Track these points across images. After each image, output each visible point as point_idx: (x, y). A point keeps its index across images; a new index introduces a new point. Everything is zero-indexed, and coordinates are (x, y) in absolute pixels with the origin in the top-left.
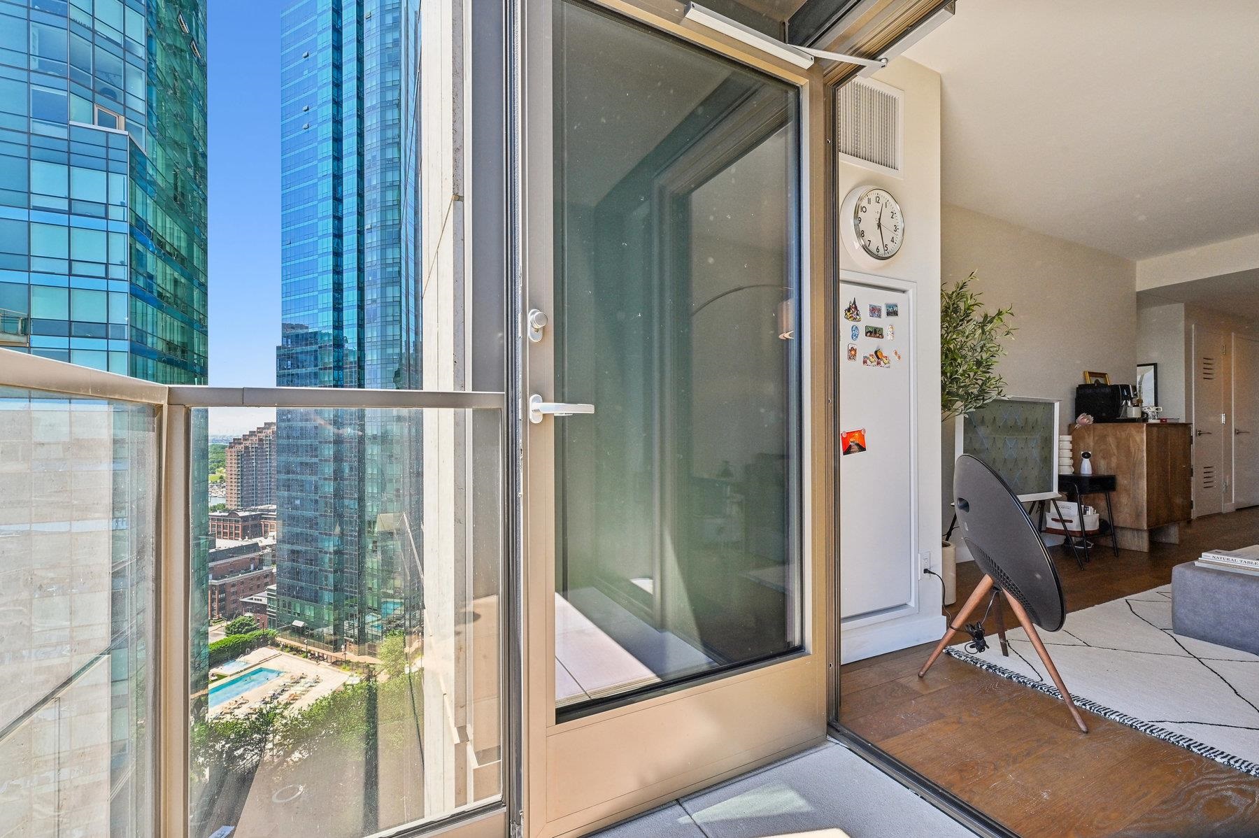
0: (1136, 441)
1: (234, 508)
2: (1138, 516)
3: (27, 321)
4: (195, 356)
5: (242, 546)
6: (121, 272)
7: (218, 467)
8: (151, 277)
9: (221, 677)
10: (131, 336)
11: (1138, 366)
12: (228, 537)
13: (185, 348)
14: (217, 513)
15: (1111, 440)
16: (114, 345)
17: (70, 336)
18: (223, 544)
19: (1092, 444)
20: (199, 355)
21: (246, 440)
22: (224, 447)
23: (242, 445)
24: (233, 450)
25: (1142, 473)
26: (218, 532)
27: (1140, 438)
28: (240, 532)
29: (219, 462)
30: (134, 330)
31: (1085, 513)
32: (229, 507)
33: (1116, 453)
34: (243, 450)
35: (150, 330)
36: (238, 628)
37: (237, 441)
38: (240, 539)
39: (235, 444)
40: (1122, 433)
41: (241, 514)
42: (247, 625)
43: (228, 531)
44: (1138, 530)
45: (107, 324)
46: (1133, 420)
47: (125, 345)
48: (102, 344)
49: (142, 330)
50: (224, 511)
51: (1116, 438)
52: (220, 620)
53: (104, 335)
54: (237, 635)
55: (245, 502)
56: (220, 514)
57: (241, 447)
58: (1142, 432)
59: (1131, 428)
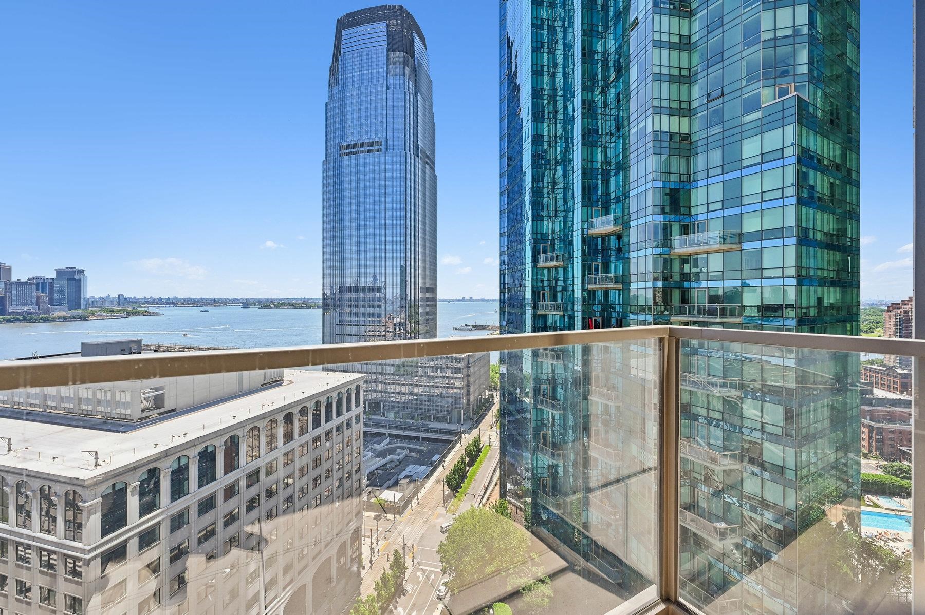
1: (892, 364)
3: (740, 235)
4: (848, 240)
5: (900, 400)
6: (791, 191)
7: (876, 327)
8: (812, 187)
9: (875, 505)
10: (798, 234)
12: (886, 389)
13: (841, 233)
14: (875, 367)
16: (788, 241)
17: (762, 240)
18: (879, 393)
20: (851, 238)
21: (905, 305)
22: (882, 311)
23: (901, 310)
24: (892, 313)
26: (876, 382)
28: (898, 386)
29: (878, 323)
30: (800, 228)
32: (888, 363)
34: (902, 314)
35: (811, 227)
36: (896, 471)
37: (895, 306)
38: (898, 393)
39: (894, 308)
41: (899, 371)
42: (904, 472)
43: (886, 383)
45: (783, 228)
47: (794, 241)
48: (779, 242)
49: (806, 228)
50: (882, 366)
52: (875, 457)
53: (781, 236)
54: (894, 477)
55: (904, 361)
56: (878, 368)
57: (900, 311)
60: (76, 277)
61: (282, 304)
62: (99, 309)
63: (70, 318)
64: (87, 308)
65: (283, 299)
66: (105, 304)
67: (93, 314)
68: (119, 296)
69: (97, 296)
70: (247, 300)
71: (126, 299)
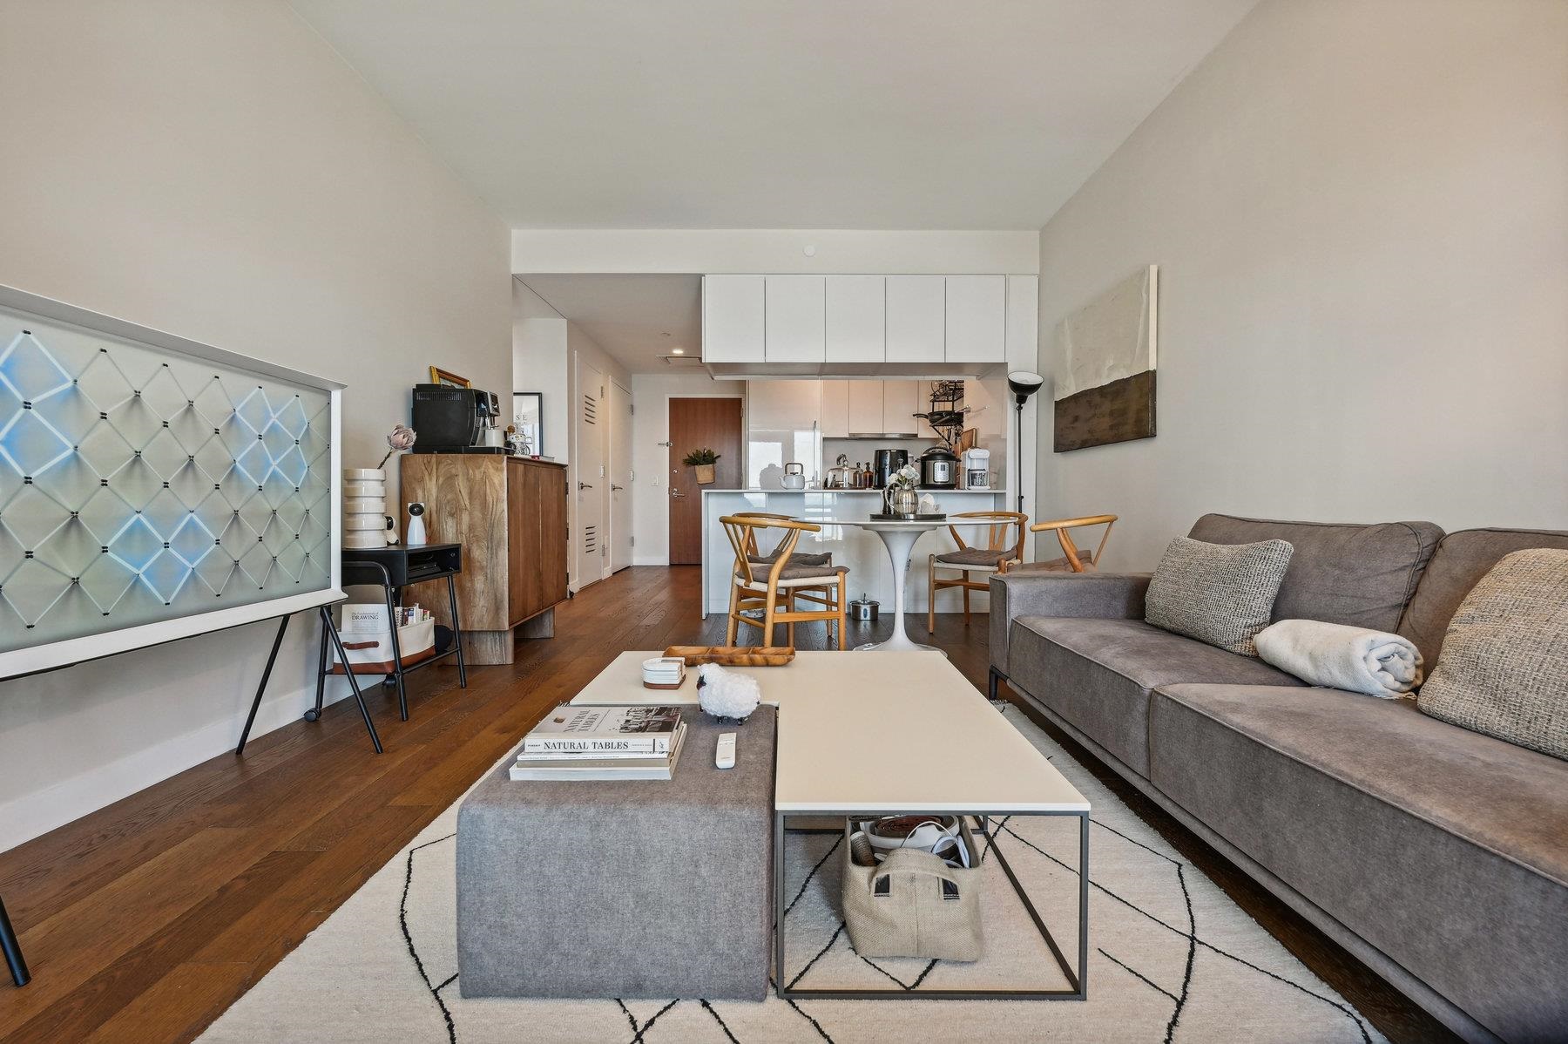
0: (494, 483)
2: (497, 609)
11: (515, 394)
15: (461, 485)
19: (434, 491)
25: (501, 538)
27: (497, 477)
31: (405, 621)
33: (468, 506)
40: (477, 472)
44: (500, 632)
46: (491, 451)
51: (468, 480)
58: (502, 470)
59: (487, 463)
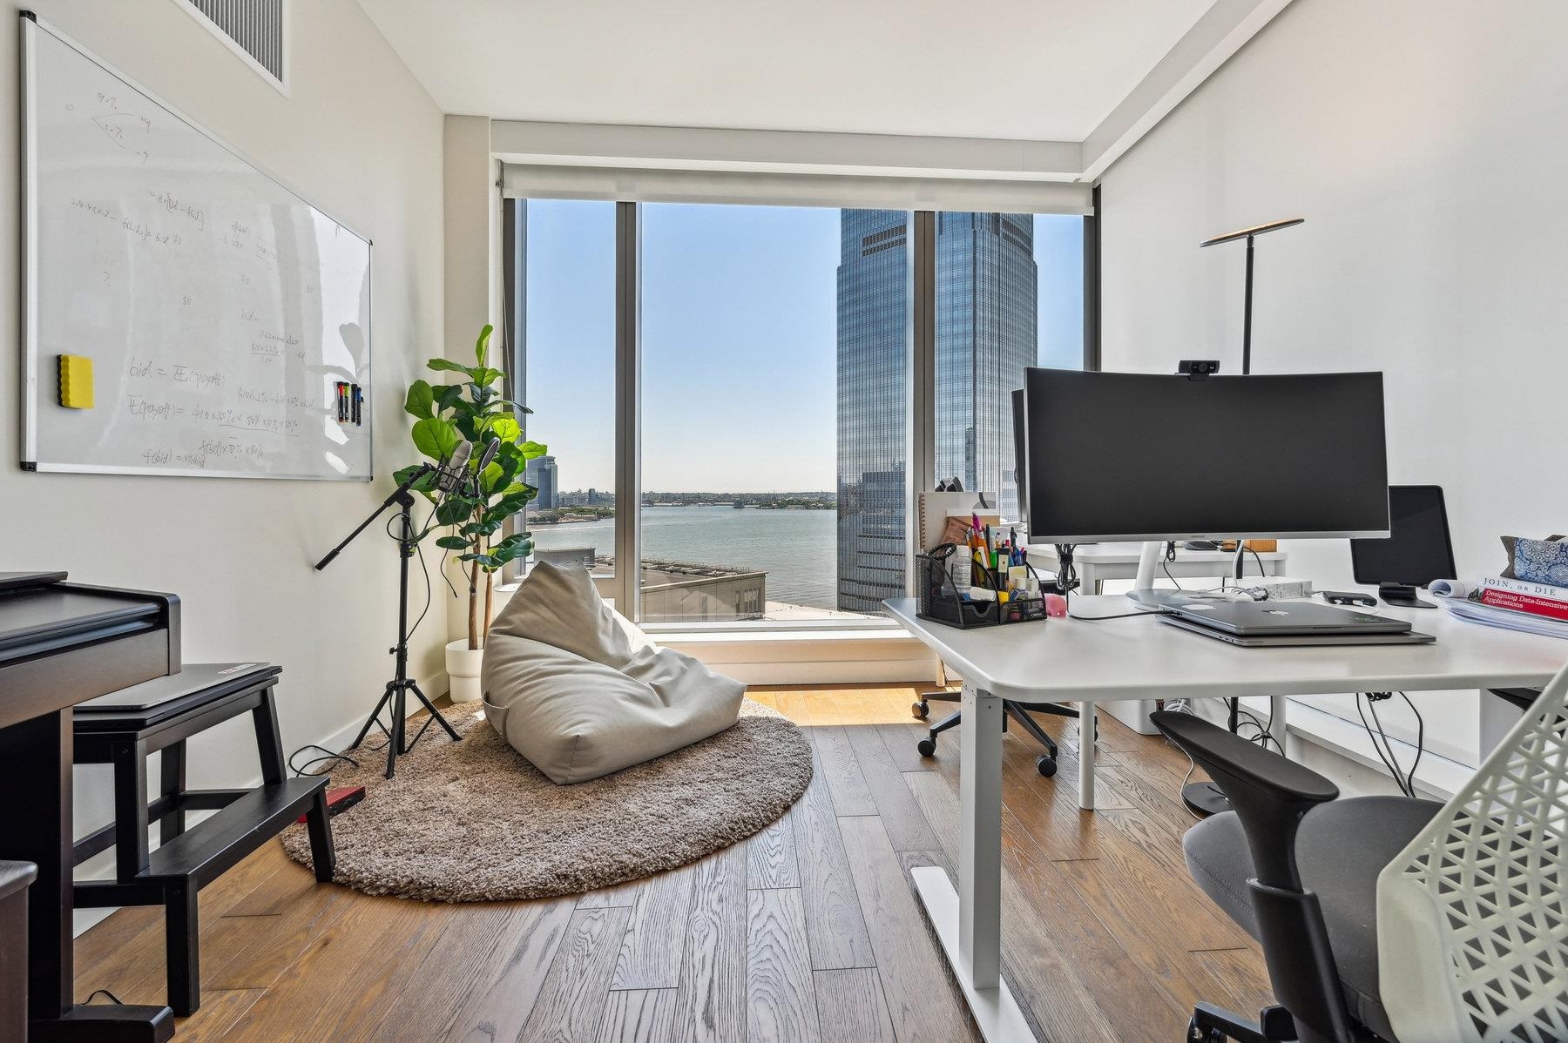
60: (547, 467)
61: (791, 503)
62: (570, 508)
63: (540, 520)
64: (557, 507)
65: (790, 494)
66: (576, 502)
67: (563, 515)
68: (590, 490)
69: (568, 492)
70: (741, 496)
71: (597, 495)
